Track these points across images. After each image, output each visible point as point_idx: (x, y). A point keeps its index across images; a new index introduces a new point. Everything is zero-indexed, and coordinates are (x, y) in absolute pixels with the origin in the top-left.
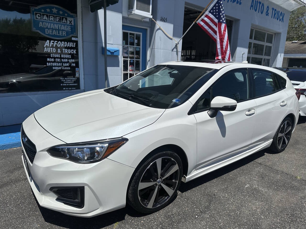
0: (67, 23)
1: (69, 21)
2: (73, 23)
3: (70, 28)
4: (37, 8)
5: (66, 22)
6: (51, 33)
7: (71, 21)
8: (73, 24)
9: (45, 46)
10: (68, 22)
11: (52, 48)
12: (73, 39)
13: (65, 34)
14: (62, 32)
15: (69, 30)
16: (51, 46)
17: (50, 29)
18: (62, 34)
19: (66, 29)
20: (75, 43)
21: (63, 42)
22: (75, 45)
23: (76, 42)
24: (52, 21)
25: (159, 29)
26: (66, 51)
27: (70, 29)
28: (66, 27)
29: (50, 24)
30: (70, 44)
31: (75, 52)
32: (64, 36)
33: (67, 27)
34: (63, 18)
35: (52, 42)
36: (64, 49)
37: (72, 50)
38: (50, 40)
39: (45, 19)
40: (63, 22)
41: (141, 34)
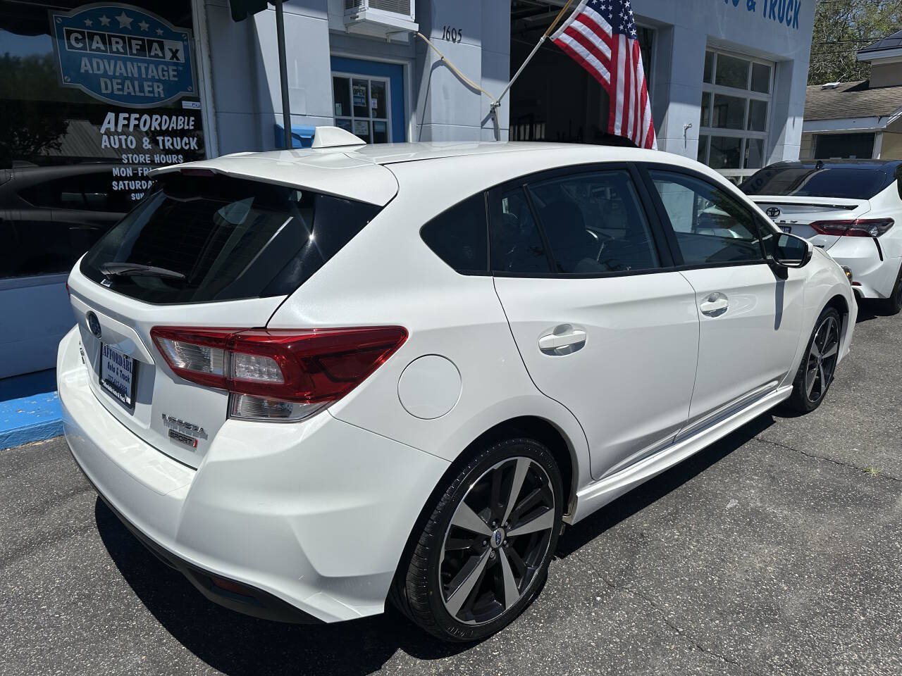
0: (164, 57)
1: (171, 50)
2: (181, 55)
3: (175, 73)
5: (161, 55)
6: (119, 90)
7: (177, 51)
8: (182, 60)
9: (103, 131)
10: (169, 55)
11: (123, 137)
12: (187, 105)
13: (162, 92)
14: (152, 86)
15: (172, 79)
16: (120, 130)
17: (114, 77)
18: (152, 92)
19: (164, 75)
20: (192, 118)
21: (158, 116)
22: (192, 123)
23: (197, 114)
24: (118, 52)
25: (441, 63)
26: (168, 145)
27: (174, 76)
28: (163, 70)
29: (112, 63)
30: (179, 122)
31: (193, 145)
32: (160, 99)
33: (166, 69)
34: (150, 43)
35: (125, 119)
36: (160, 139)
37: (185, 139)
38: (117, 111)
39: (98, 49)
40: (152, 54)
41: (387, 80)
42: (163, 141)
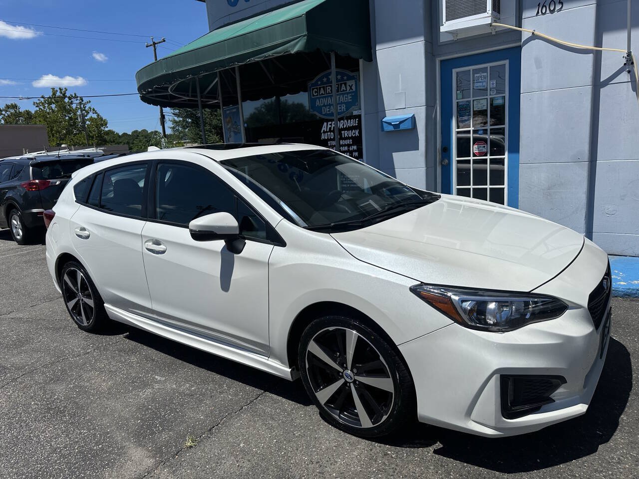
0: (346, 91)
1: (349, 85)
2: (354, 87)
3: (351, 97)
4: (314, 82)
5: (345, 90)
6: (328, 111)
7: (352, 85)
8: (354, 89)
9: (322, 132)
10: (348, 88)
11: (329, 133)
12: (355, 113)
13: (345, 108)
14: (341, 107)
15: (349, 101)
16: (328, 130)
17: (327, 105)
18: (341, 109)
19: (346, 100)
20: (357, 120)
21: (343, 121)
22: (357, 122)
23: (359, 117)
24: (329, 93)
26: (346, 135)
27: (350, 99)
28: (346, 97)
29: (327, 98)
30: (352, 123)
31: (357, 134)
32: (344, 112)
33: (347, 96)
34: (341, 84)
35: (330, 124)
36: (343, 132)
37: (354, 131)
38: (327, 121)
39: (322, 94)
40: (342, 90)
42: (344, 133)
